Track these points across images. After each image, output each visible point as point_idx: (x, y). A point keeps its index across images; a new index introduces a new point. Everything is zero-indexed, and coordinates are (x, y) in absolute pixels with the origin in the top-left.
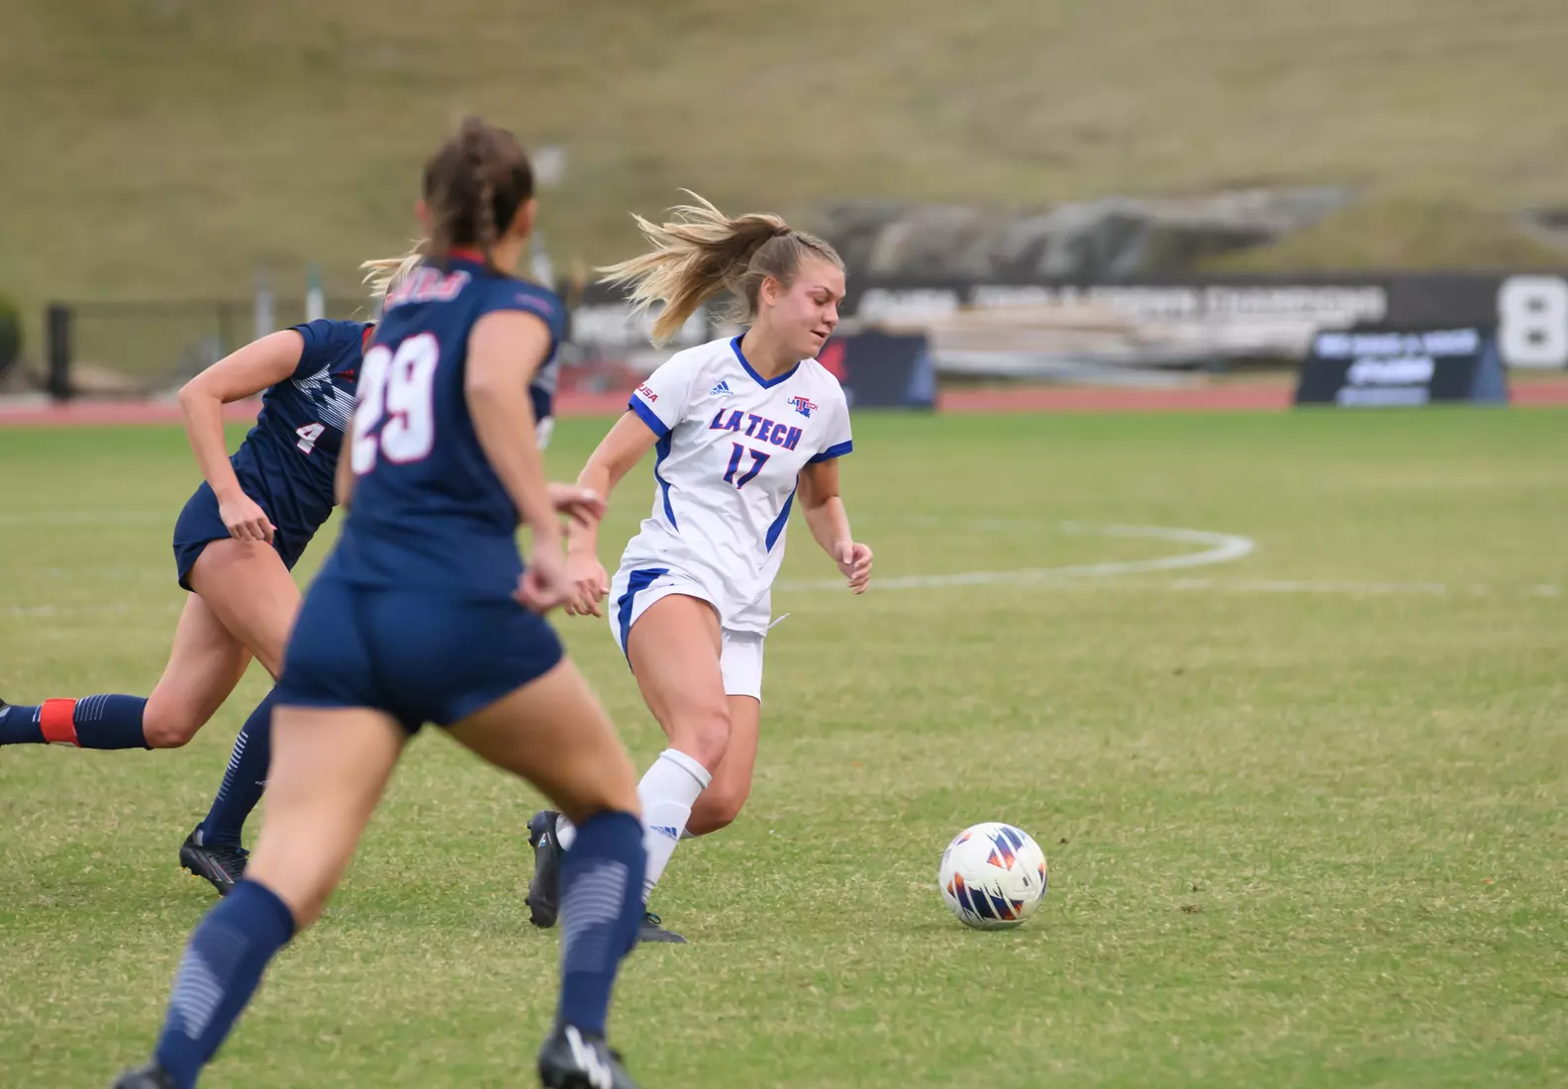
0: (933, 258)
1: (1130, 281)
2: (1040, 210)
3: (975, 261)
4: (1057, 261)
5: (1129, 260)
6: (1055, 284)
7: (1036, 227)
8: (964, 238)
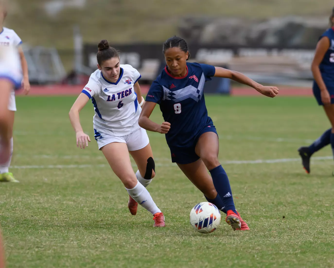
0: (224, 38)
1: (297, 48)
2: (264, 20)
3: (240, 39)
4: (271, 40)
5: (297, 40)
6: (269, 48)
7: (262, 27)
8: (236, 30)
